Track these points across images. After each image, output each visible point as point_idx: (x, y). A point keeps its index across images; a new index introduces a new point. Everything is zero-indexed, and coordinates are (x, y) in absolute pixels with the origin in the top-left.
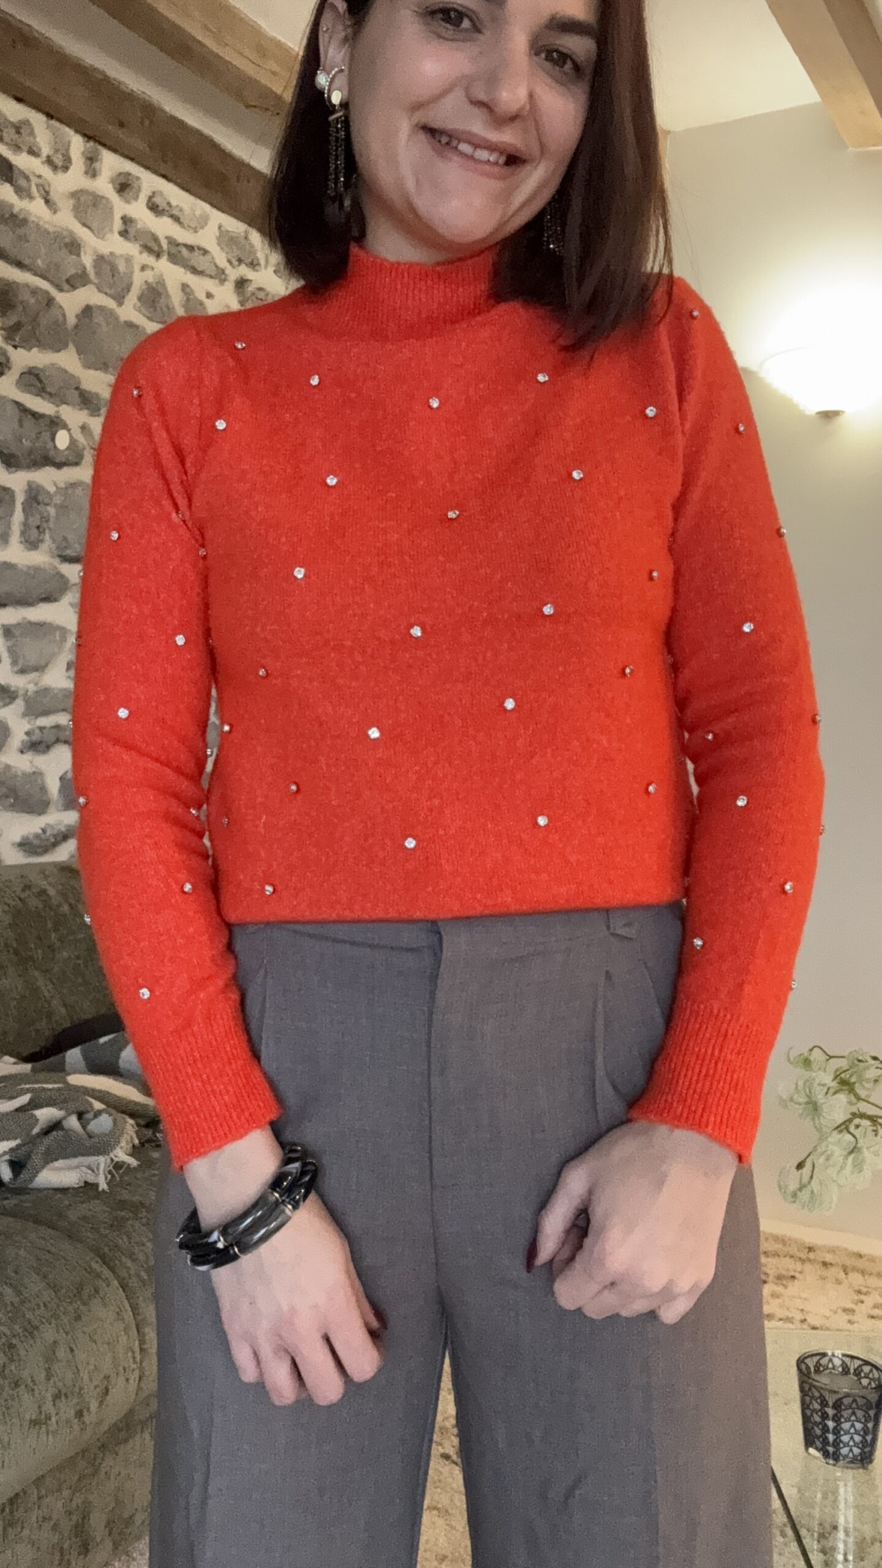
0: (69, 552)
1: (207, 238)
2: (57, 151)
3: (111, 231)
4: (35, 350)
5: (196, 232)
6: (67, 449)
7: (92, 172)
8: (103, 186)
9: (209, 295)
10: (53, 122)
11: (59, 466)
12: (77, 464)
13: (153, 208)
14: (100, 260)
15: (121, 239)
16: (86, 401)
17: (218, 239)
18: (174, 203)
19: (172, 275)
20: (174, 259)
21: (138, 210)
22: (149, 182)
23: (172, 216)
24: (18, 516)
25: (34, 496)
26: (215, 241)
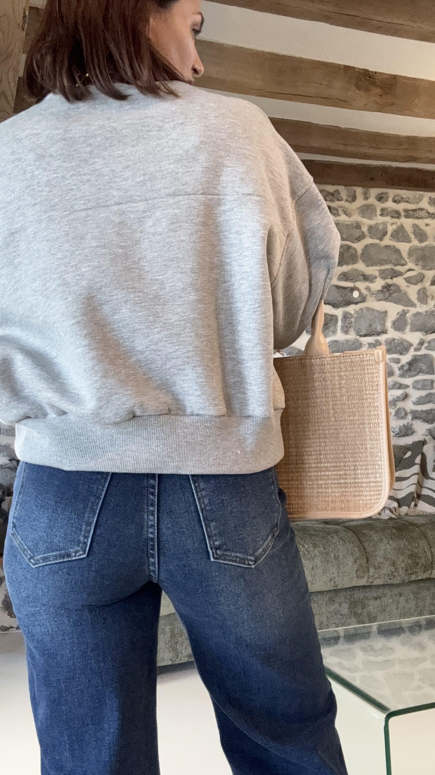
0: (362, 333)
1: (424, 204)
2: (349, 196)
3: (376, 215)
4: (344, 266)
5: (417, 203)
6: (359, 296)
7: (366, 198)
8: (372, 200)
9: (427, 225)
10: (347, 187)
11: (356, 303)
12: (363, 301)
13: (395, 201)
14: (370, 228)
15: (381, 217)
16: (366, 278)
17: (429, 203)
18: (404, 197)
19: (407, 223)
20: (407, 217)
21: (390, 204)
22: (392, 192)
23: (405, 201)
24: (340, 324)
25: (346, 316)
26: (428, 204)
